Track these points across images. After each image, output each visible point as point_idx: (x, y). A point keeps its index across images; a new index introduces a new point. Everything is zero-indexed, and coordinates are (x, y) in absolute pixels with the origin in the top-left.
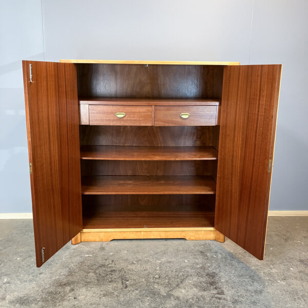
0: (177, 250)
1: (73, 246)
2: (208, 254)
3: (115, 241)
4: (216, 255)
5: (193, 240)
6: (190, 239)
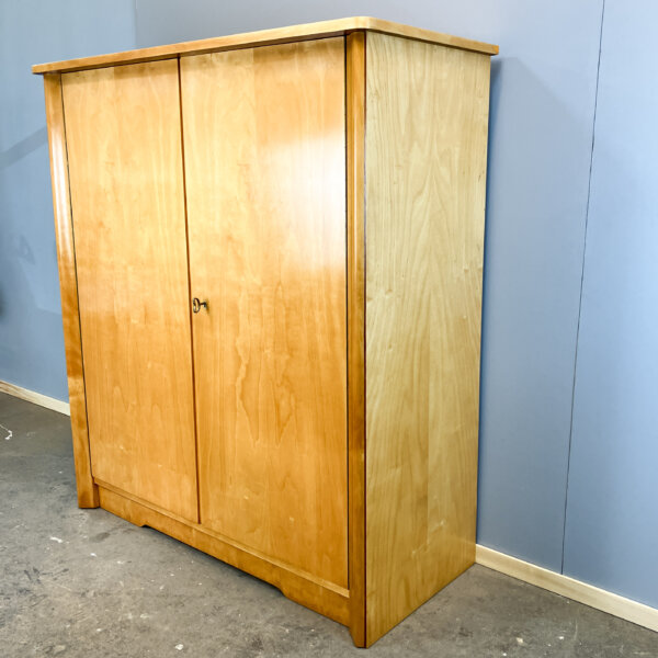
3: (149, 531)
5: (297, 603)
6: (290, 598)
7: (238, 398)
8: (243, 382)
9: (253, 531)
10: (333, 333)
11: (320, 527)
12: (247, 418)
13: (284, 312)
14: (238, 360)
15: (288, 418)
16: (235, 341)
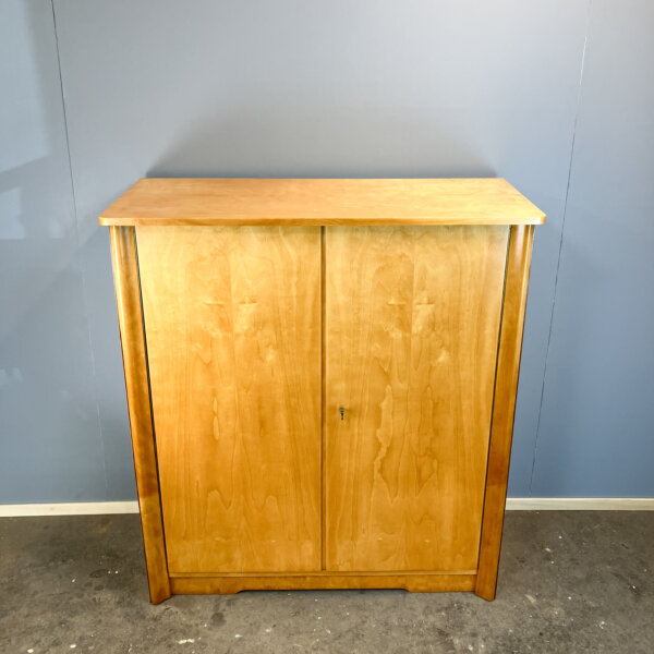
0: (386, 624)
1: (152, 607)
2: (457, 641)
3: (248, 594)
4: (473, 645)
5: (423, 592)
6: (416, 591)
7: (376, 472)
8: (382, 461)
9: (386, 559)
10: (479, 413)
11: (455, 538)
12: (384, 484)
13: (432, 405)
14: (378, 446)
15: (430, 476)
16: (375, 432)
